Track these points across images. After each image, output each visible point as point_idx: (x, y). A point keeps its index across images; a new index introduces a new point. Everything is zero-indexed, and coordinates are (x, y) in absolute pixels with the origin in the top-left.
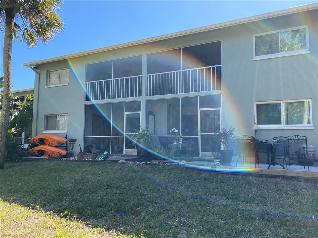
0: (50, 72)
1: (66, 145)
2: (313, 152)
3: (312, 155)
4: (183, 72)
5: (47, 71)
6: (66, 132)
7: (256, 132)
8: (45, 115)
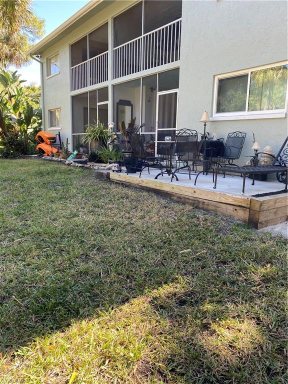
0: (50, 59)
1: (59, 143)
2: (266, 158)
3: (264, 162)
4: (144, 37)
5: (47, 58)
6: (60, 129)
7: (205, 125)
8: (49, 110)
